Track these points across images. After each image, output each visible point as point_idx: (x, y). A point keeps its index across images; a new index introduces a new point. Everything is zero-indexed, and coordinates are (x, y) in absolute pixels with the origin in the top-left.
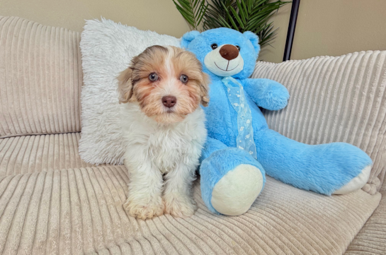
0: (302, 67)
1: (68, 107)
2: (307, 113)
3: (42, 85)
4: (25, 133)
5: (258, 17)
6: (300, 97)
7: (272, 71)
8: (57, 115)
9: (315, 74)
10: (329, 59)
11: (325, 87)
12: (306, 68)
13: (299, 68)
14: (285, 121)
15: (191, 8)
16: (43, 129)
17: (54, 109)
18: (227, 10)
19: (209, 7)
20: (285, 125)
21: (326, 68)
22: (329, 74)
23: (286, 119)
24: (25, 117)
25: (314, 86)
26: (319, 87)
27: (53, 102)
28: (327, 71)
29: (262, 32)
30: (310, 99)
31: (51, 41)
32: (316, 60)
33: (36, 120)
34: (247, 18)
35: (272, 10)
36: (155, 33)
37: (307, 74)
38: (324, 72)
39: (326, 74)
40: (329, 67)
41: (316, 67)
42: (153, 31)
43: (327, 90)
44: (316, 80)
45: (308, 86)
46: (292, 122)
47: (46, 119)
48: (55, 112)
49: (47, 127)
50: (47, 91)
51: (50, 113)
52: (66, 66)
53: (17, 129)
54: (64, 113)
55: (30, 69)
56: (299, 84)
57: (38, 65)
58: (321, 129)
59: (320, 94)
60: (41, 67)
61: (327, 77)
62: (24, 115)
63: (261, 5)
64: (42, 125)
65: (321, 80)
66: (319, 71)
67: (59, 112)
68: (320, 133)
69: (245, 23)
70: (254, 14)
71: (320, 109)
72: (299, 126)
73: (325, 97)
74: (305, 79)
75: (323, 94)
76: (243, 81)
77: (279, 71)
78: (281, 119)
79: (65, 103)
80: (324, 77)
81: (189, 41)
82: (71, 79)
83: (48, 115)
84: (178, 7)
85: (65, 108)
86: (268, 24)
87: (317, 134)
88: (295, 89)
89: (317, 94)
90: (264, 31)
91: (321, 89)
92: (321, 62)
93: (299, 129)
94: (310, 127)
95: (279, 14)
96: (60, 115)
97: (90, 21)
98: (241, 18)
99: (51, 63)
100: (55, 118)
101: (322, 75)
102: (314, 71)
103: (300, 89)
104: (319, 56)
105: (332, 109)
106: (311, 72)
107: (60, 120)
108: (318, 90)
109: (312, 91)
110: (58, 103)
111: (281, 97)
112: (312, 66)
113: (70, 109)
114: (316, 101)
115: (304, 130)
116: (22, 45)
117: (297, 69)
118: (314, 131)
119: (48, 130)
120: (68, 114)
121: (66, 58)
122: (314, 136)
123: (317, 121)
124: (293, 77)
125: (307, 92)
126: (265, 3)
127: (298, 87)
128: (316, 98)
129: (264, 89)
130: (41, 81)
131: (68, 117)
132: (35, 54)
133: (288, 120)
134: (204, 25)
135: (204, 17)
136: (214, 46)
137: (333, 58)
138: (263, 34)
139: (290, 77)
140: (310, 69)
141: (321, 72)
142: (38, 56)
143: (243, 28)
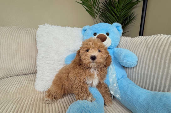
0: (145, 42)
1: (33, 63)
2: (150, 70)
3: (22, 55)
4: (16, 75)
5: (126, 10)
6: (145, 59)
7: (129, 43)
8: (29, 67)
9: (154, 47)
10: (163, 37)
11: (160, 55)
12: (148, 42)
13: (144, 42)
14: (137, 73)
15: (93, 10)
16: (24, 73)
17: (27, 65)
18: (110, 8)
19: (101, 8)
20: (137, 75)
21: (160, 43)
22: (163, 47)
23: (137, 71)
24: (15, 69)
25: (153, 54)
26: (156, 55)
27: (27, 61)
28: (161, 45)
29: (129, 16)
30: (151, 62)
31: (27, 35)
32: (155, 37)
33: (20, 70)
34: (121, 11)
35: (134, 6)
36: (70, 27)
37: (149, 46)
38: (159, 45)
39: (160, 47)
40: (162, 43)
41: (154, 42)
42: (68, 26)
43: (161, 57)
44: (154, 50)
45: (150, 54)
46: (141, 73)
47: (24, 69)
48: (27, 66)
49: (25, 72)
50: (24, 57)
51: (26, 66)
52: (32, 46)
53: (13, 73)
54: (31, 66)
55: (17, 48)
56: (144, 52)
57: (20, 46)
58: (159, 80)
59: (157, 60)
60: (21, 47)
61: (162, 49)
62: (15, 68)
63: (128, 3)
64: (23, 71)
65: (157, 51)
66: (156, 45)
67: (29, 66)
68: (159, 82)
69: (119, 13)
70: (124, 8)
71: (158, 68)
72: (145, 76)
73: (161, 61)
74: (148, 49)
75: (159, 59)
76: (113, 49)
77: (133, 43)
78: (134, 71)
79: (32, 62)
80: (160, 49)
81: (85, 30)
82: (34, 51)
83: (25, 67)
84: (87, 10)
85: (32, 64)
86: (132, 12)
87: (157, 83)
88: (142, 55)
89: (155, 59)
90: (130, 16)
91: (158, 56)
92: (158, 39)
93: (145, 78)
94: (152, 78)
95: (138, 6)
96: (30, 67)
97: (41, 26)
98: (117, 12)
99: (26, 45)
100: (28, 68)
101: (158, 48)
102: (153, 45)
103: (145, 55)
104: (157, 34)
105: (166, 69)
106: (151, 45)
107: (30, 69)
108: (156, 57)
109: (152, 57)
110: (29, 61)
111: (132, 61)
112: (152, 41)
113: (34, 64)
114: (155, 63)
115: (148, 79)
116: (14, 39)
117: (143, 43)
118: (155, 81)
119: (26, 73)
120: (33, 66)
121: (32, 42)
122: (155, 83)
123: (156, 75)
124: (140, 47)
125: (149, 57)
126: (130, 2)
127: (144, 54)
128: (155, 61)
129: (122, 56)
130: (22, 53)
131: (33, 67)
132: (19, 42)
133: (138, 72)
134: (100, 16)
135: (99, 12)
136: (95, 34)
137: (166, 36)
138: (130, 17)
139: (139, 47)
140: (151, 43)
141: (157, 46)
142: (20, 43)
143: (119, 16)
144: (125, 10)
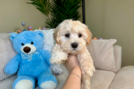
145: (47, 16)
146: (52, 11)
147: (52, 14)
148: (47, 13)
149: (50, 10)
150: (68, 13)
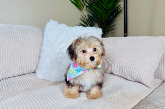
34: (107, 4)
138: (117, 10)
143: (106, 8)
144: (111, 3)
145: (81, 12)
146: (87, 6)
147: (88, 10)
148: (82, 8)
149: (85, 4)
150: (107, 7)
